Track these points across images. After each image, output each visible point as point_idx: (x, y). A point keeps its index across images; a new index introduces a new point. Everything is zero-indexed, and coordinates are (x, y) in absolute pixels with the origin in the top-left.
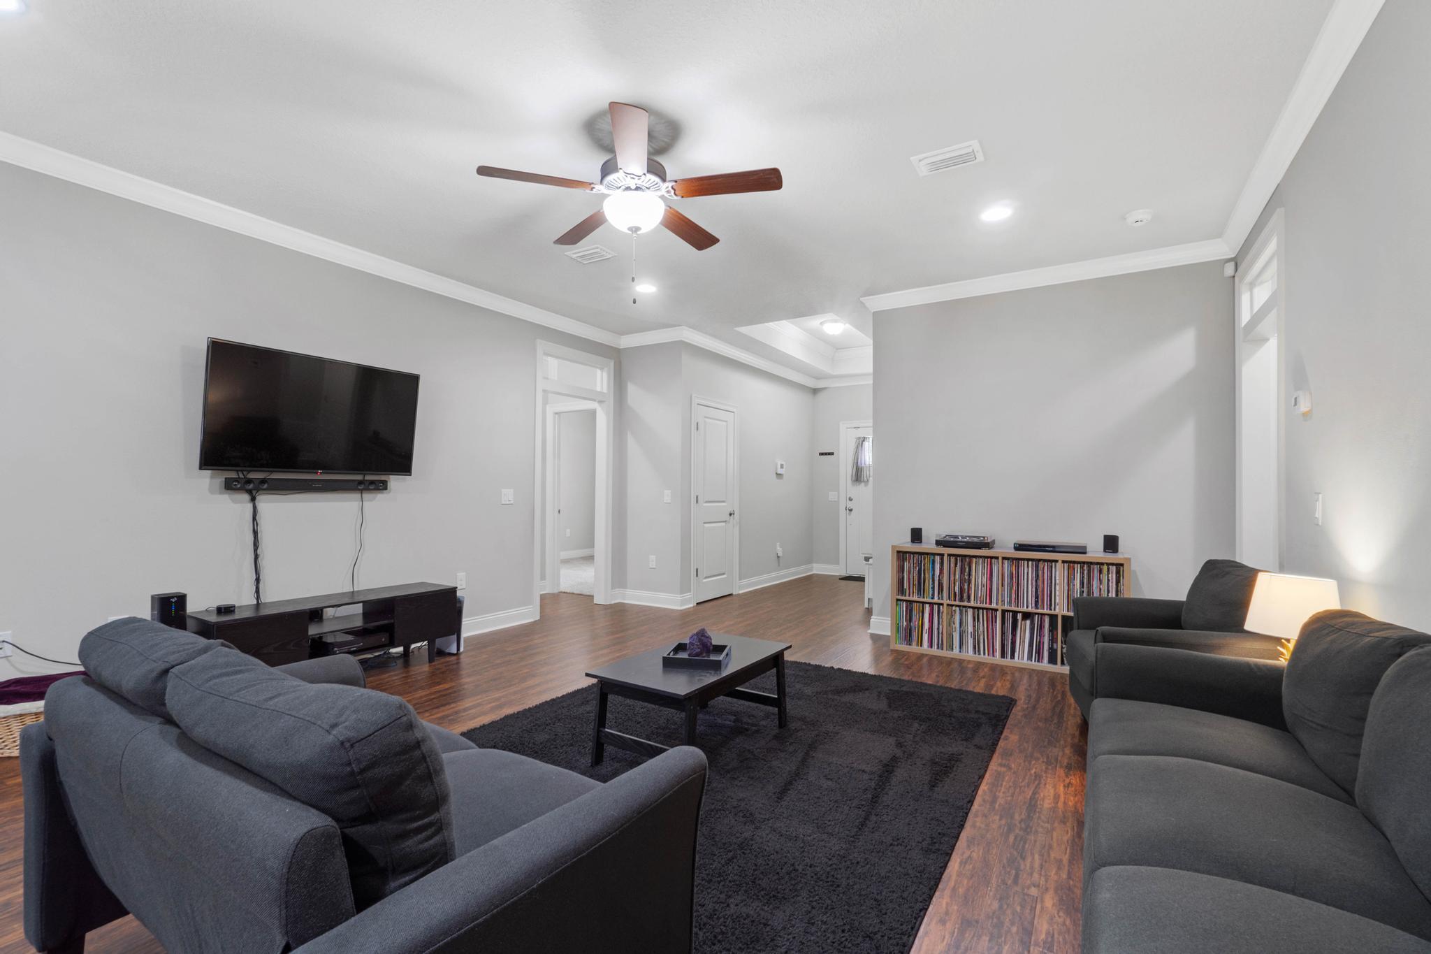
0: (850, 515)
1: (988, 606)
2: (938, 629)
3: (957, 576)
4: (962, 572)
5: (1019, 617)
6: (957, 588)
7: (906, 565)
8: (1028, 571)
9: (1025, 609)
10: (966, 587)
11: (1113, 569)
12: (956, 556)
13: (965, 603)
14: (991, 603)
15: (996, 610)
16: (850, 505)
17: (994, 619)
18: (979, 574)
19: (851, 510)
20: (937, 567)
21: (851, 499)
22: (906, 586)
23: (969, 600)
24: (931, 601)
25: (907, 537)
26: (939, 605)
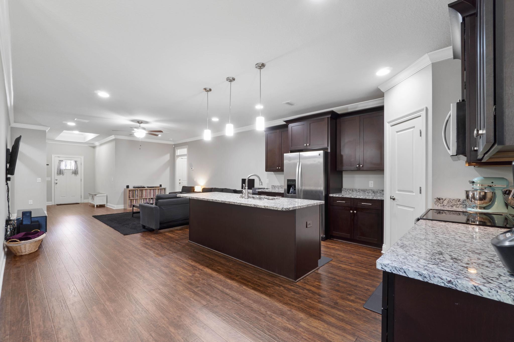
0: (56, 185)
4: (141, 192)
5: (151, 199)
6: (140, 196)
7: (130, 192)
8: (152, 191)
9: (152, 198)
10: (142, 195)
11: (164, 189)
12: (140, 190)
13: (142, 198)
15: (147, 198)
16: (56, 182)
17: (146, 200)
18: (144, 192)
19: (56, 183)
20: (137, 192)
21: (56, 180)
22: (130, 197)
23: (142, 197)
24: (135, 199)
25: (125, 187)
26: (137, 199)
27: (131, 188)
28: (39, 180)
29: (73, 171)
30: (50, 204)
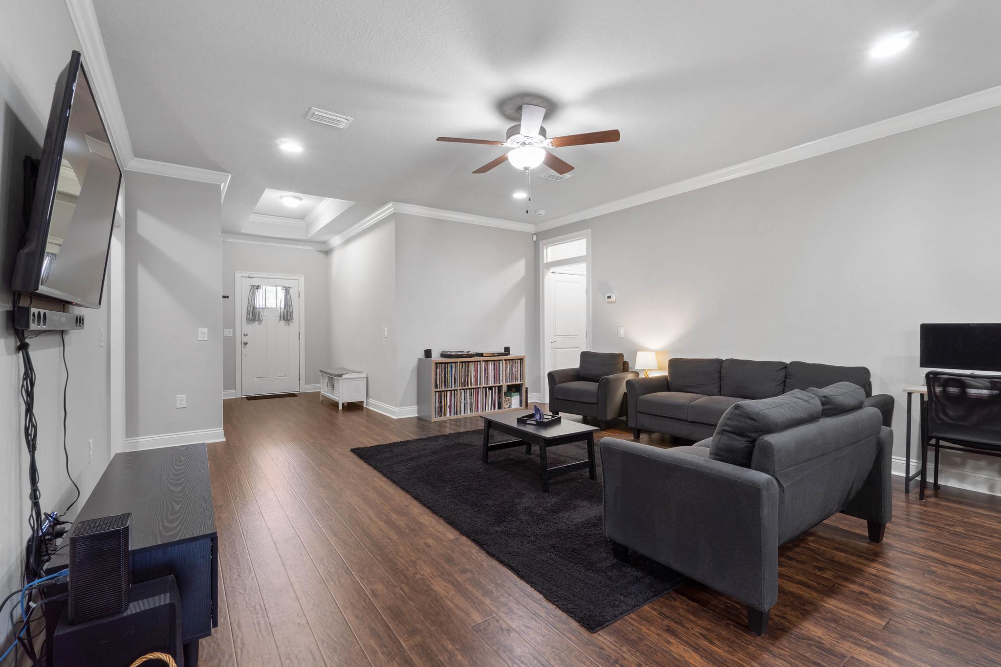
0: (245, 347)
1: (476, 387)
2: (454, 404)
3: (463, 373)
4: (465, 370)
5: (487, 389)
6: (463, 380)
7: (438, 370)
8: (491, 366)
9: (490, 385)
10: (466, 379)
11: (519, 361)
12: (462, 362)
13: (466, 387)
14: (477, 385)
15: (480, 388)
16: (245, 339)
17: (477, 394)
18: (472, 370)
19: (246, 344)
20: (454, 369)
21: (245, 335)
23: (468, 386)
24: (450, 389)
25: (422, 355)
26: (454, 390)
28: (203, 333)
29: (282, 314)
30: (232, 395)
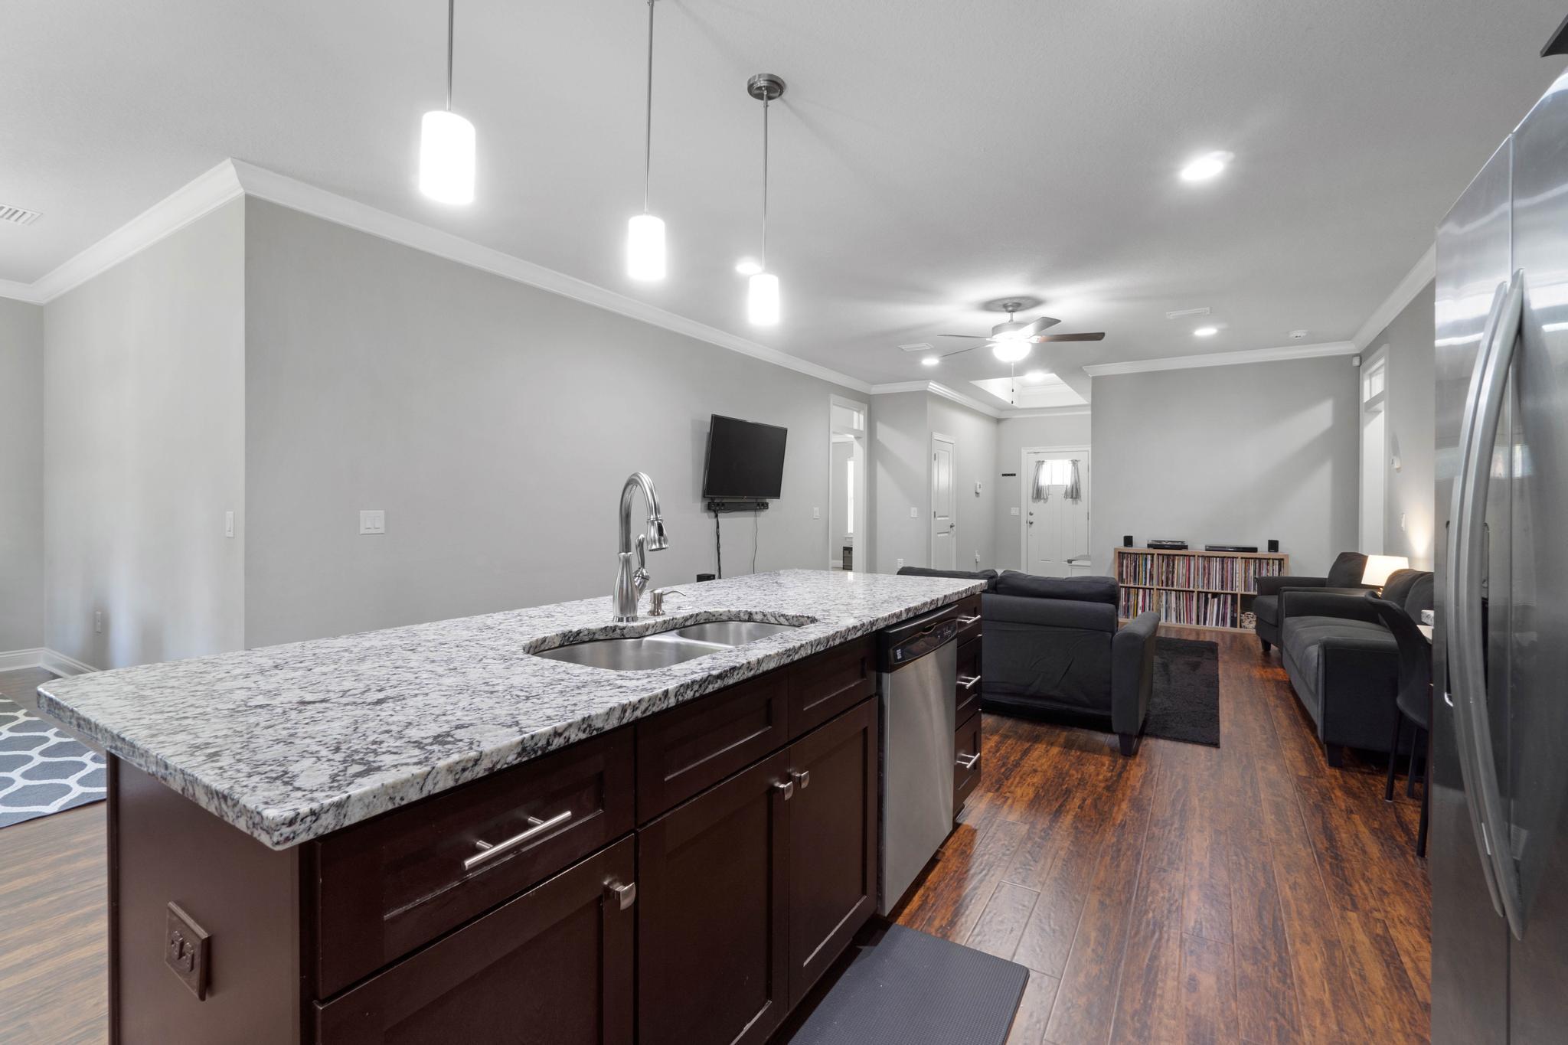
0: (1030, 527)
1: (1187, 589)
2: (1150, 606)
3: (1164, 569)
4: (1168, 565)
5: (1210, 596)
6: (1164, 577)
7: (1125, 562)
8: (1216, 565)
9: (1214, 590)
10: (1170, 576)
11: (1277, 562)
12: (1163, 555)
13: (1170, 588)
14: (1189, 587)
15: (1193, 592)
16: (1031, 519)
17: (1191, 599)
18: (1180, 567)
19: (1031, 523)
20: (1149, 563)
21: (1031, 514)
22: (1124, 577)
23: (1173, 585)
24: (1144, 586)
26: (1150, 589)
27: (1140, 545)
28: (914, 512)
29: (1069, 490)
